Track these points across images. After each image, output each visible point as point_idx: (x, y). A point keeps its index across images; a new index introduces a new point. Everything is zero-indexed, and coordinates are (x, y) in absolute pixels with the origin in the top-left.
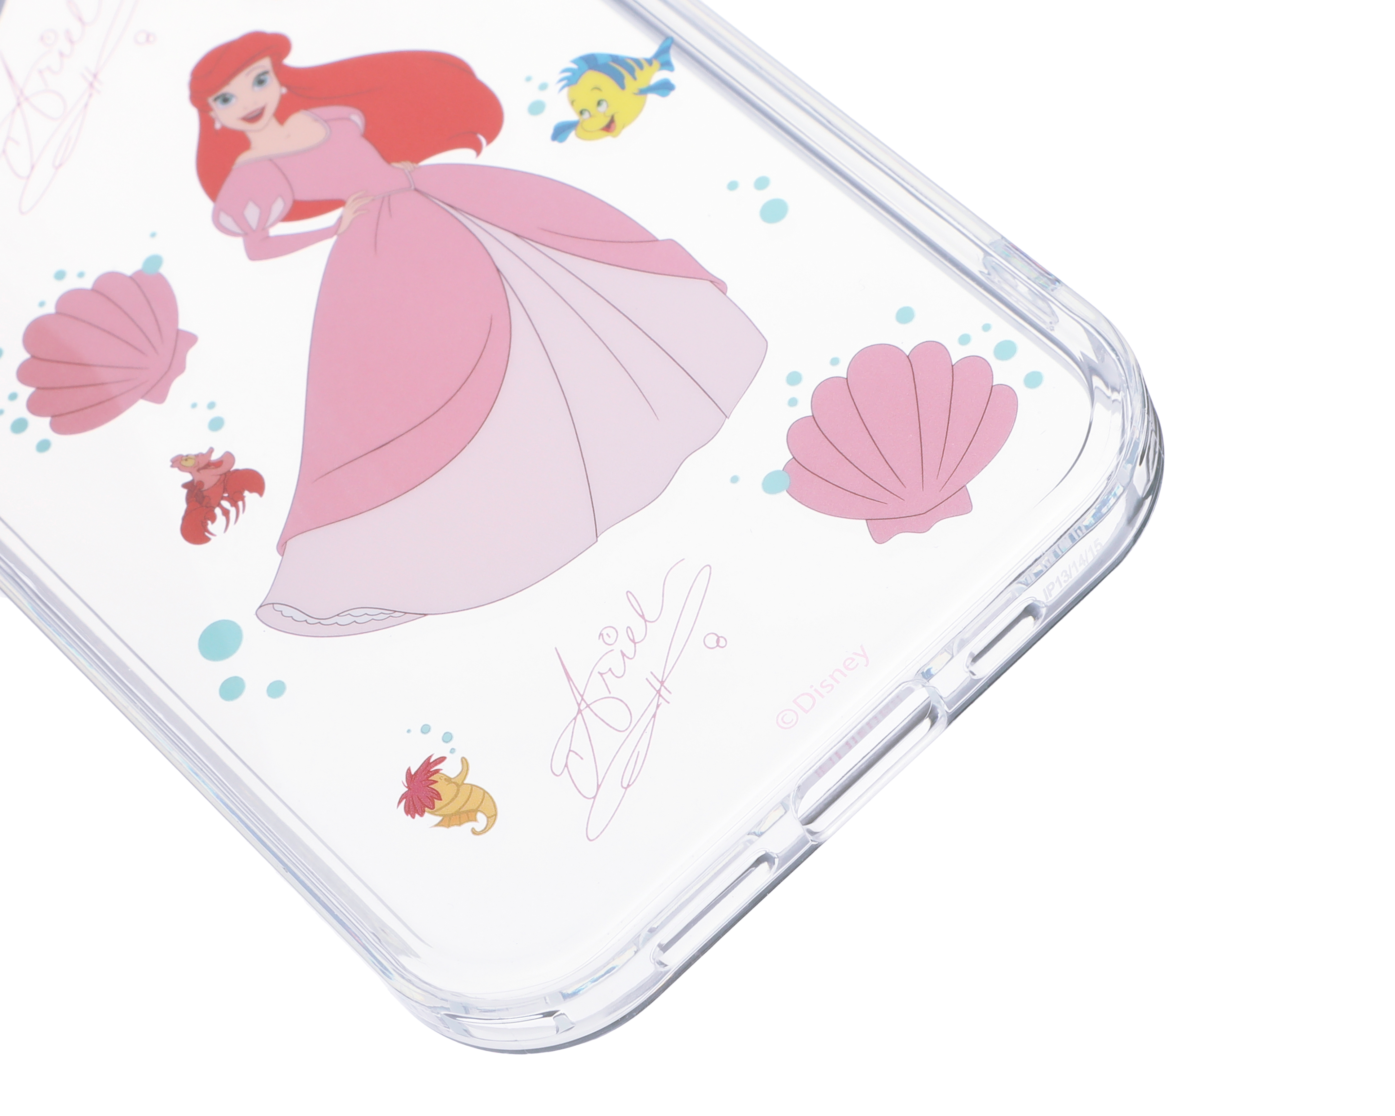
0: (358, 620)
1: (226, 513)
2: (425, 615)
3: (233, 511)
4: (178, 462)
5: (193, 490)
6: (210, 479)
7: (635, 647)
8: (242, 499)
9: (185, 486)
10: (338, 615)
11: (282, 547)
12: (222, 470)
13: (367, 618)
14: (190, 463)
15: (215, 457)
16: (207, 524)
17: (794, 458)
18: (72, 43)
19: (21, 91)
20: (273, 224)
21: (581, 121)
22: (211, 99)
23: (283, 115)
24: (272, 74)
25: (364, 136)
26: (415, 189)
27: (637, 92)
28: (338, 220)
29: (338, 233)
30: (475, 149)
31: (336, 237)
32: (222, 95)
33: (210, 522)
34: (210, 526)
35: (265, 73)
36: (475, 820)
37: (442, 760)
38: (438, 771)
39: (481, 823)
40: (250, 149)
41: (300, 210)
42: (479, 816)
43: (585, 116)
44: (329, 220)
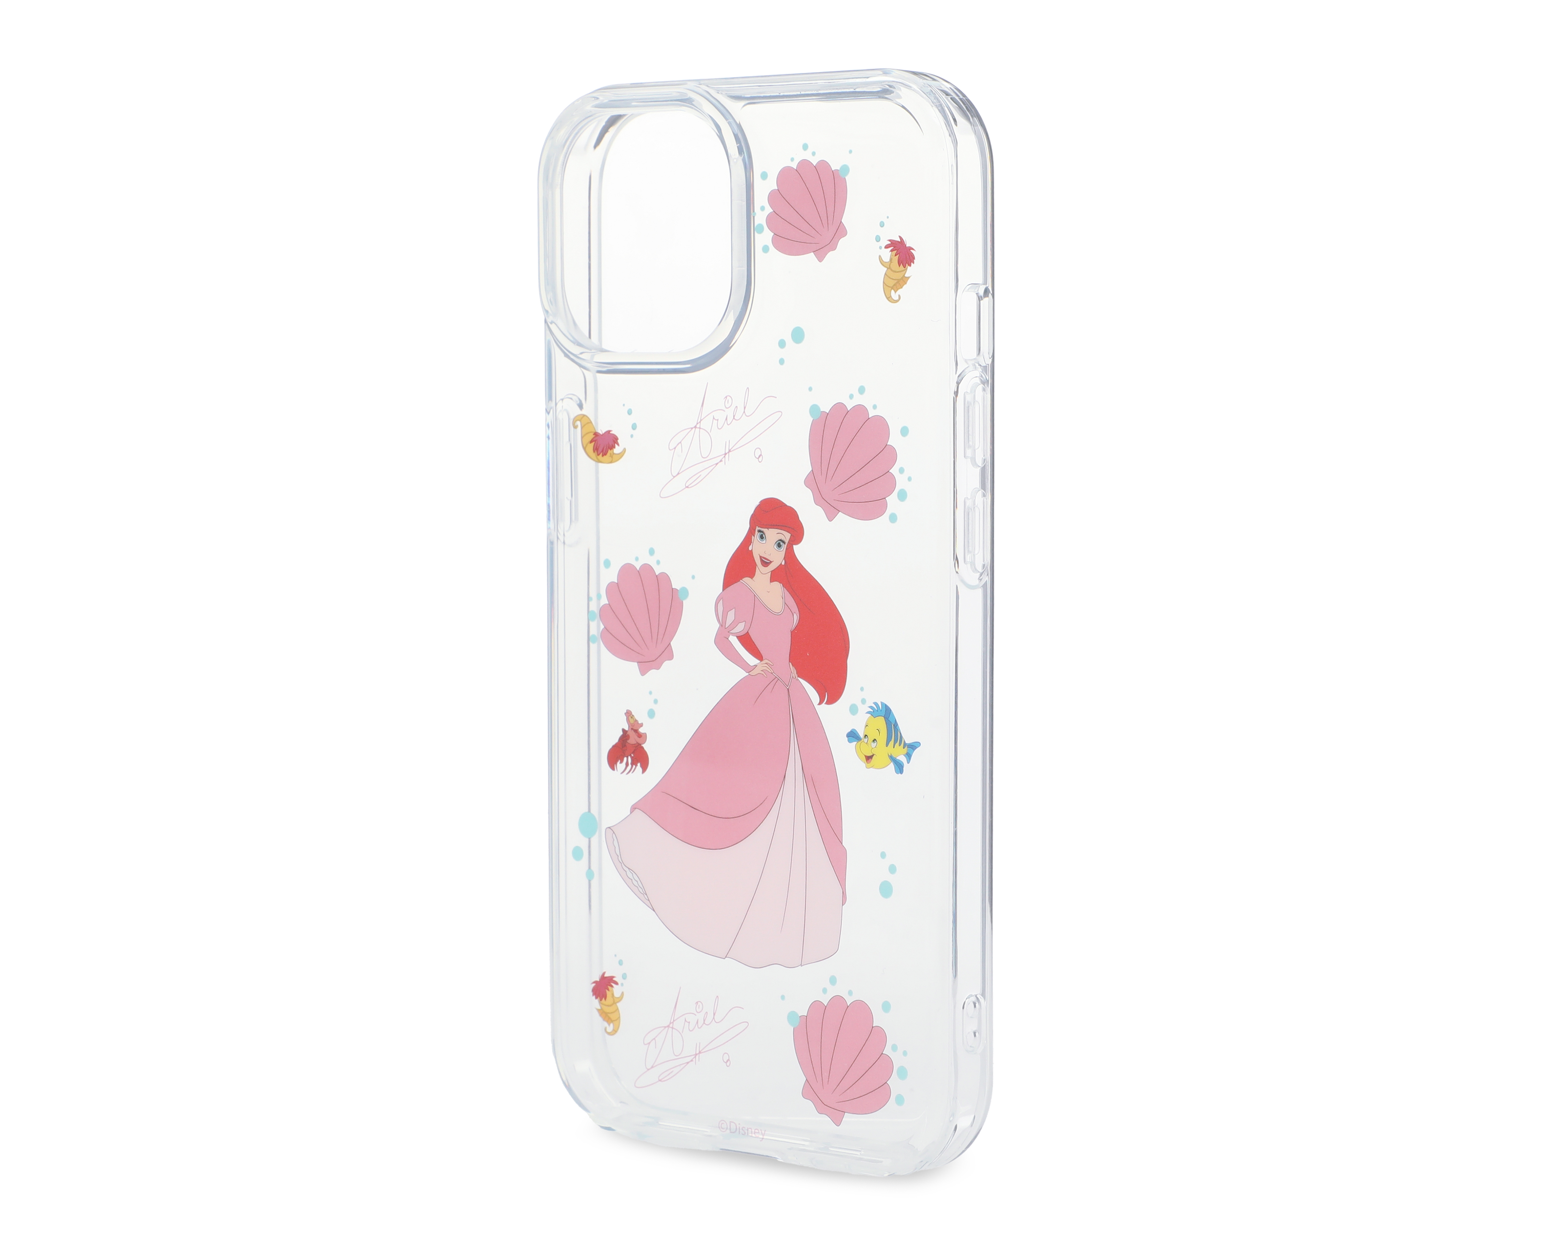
0: (633, 880)
1: (627, 764)
2: (654, 910)
3: (630, 766)
4: (629, 714)
5: (625, 736)
6: (633, 740)
7: (703, 1024)
8: (636, 766)
9: (624, 730)
10: (629, 869)
11: (634, 808)
12: (639, 740)
13: (636, 884)
14: (632, 721)
15: (641, 730)
16: (618, 761)
17: (807, 1017)
18: (734, 418)
19: (701, 420)
20: (733, 634)
21: (862, 740)
22: (757, 528)
23: (775, 576)
24: (786, 545)
25: (791, 632)
26: (788, 689)
27: (890, 755)
28: (754, 666)
29: (750, 673)
30: (820, 699)
31: (748, 674)
32: (762, 532)
33: (619, 761)
34: (618, 763)
35: (784, 542)
36: (609, 1025)
37: (616, 983)
38: (612, 986)
39: (610, 1029)
40: (752, 579)
41: (746, 640)
42: (612, 1025)
43: (866, 740)
44: (752, 660)
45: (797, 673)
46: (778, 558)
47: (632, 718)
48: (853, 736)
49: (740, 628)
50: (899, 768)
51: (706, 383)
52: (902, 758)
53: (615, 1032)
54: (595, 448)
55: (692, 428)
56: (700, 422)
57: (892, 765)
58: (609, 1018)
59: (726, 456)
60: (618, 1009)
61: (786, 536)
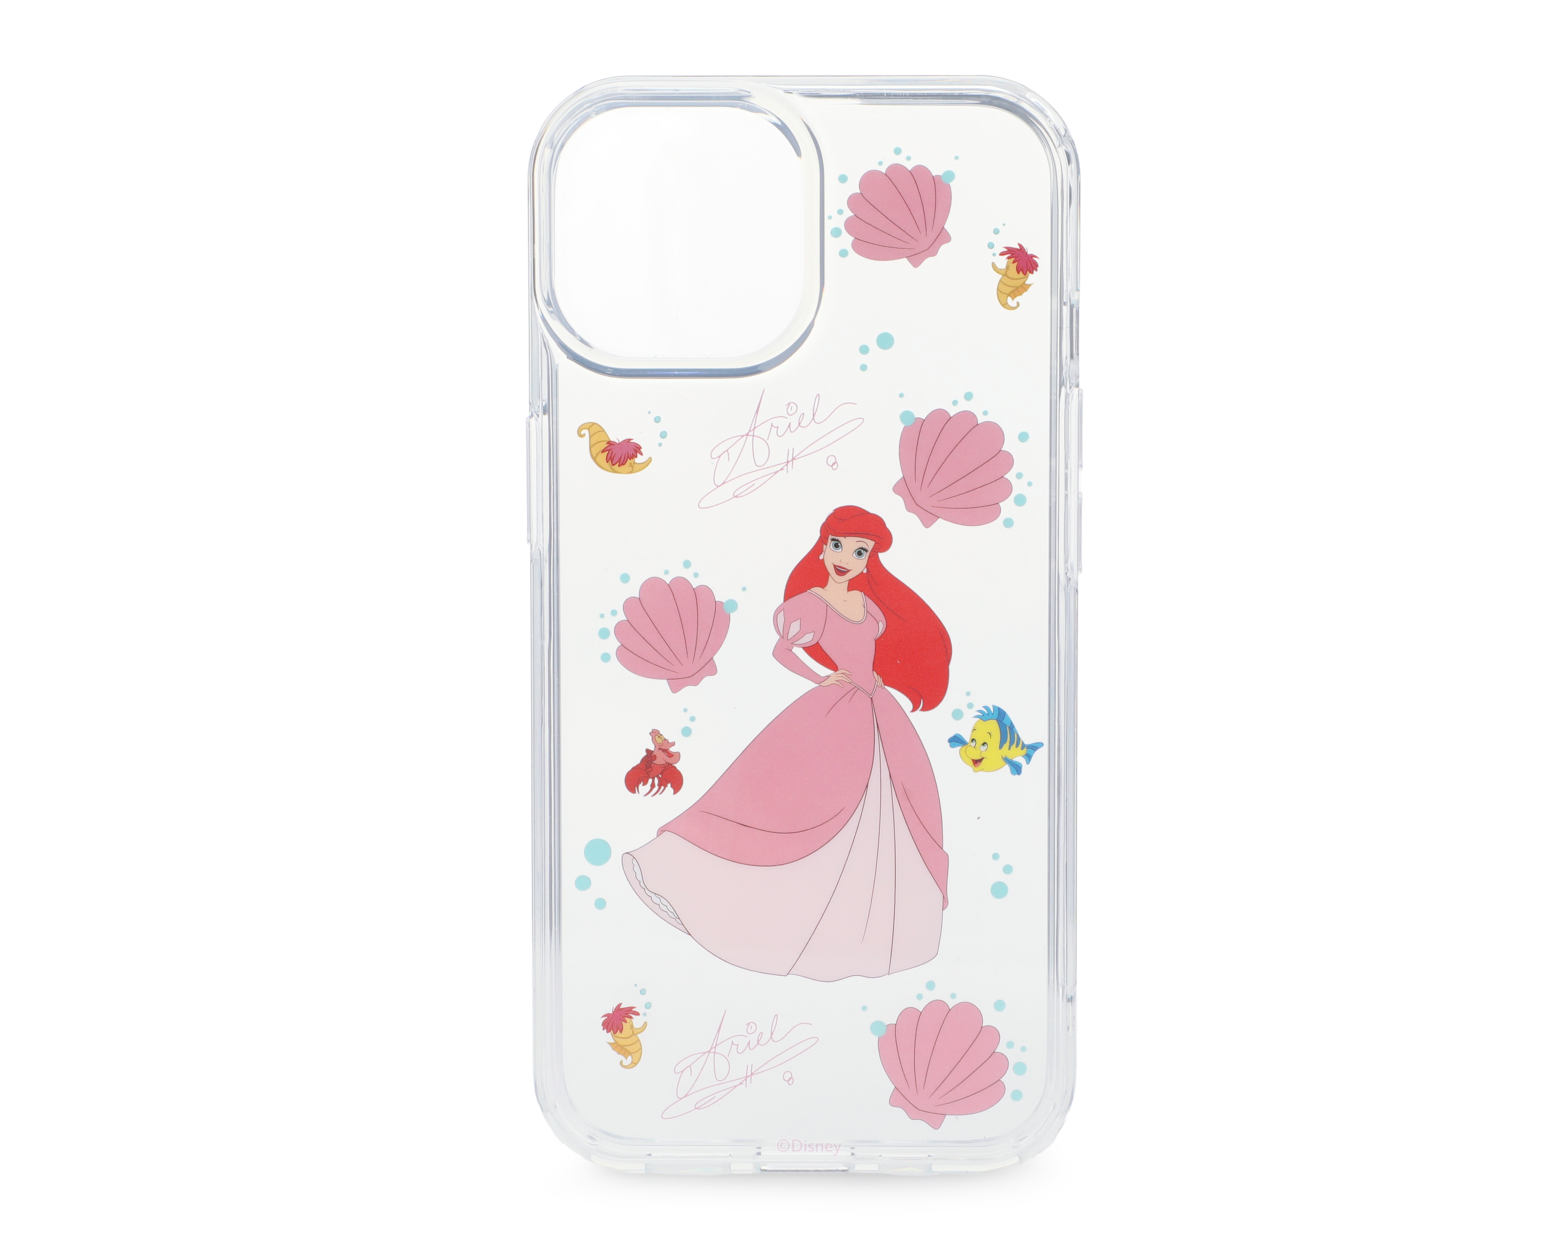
0: (661, 905)
1: (653, 786)
2: (689, 934)
3: (657, 788)
4: (655, 734)
5: (650, 756)
6: (661, 759)
7: (757, 1045)
8: (665, 786)
9: (648, 751)
10: (655, 894)
12: (669, 760)
13: (665, 908)
14: (659, 741)
15: (672, 749)
16: (640, 783)
17: (896, 1025)
18: (799, 425)
19: (755, 428)
20: (798, 645)
21: (969, 745)
22: (831, 537)
23: (853, 585)
24: (868, 554)
25: (875, 641)
26: (871, 698)
27: (1004, 757)
28: (827, 676)
29: (820, 684)
30: (913, 708)
31: (818, 685)
32: (838, 540)
33: (642, 783)
34: (641, 786)
35: (866, 551)
36: (626, 1058)
37: (637, 1014)
38: (631, 1017)
39: (628, 1061)
40: (823, 588)
41: (816, 651)
42: (630, 1057)
43: (973, 744)
44: (822, 671)
45: (883, 681)
46: (858, 566)
47: (659, 737)
48: (956, 740)
49: (808, 639)
50: (1017, 769)
51: (763, 390)
52: (1020, 760)
53: (634, 1064)
54: (609, 457)
55: (743, 436)
56: (754, 430)
57: (1007, 768)
58: (626, 1050)
59: (788, 464)
60: (639, 1040)
61: (870, 544)
